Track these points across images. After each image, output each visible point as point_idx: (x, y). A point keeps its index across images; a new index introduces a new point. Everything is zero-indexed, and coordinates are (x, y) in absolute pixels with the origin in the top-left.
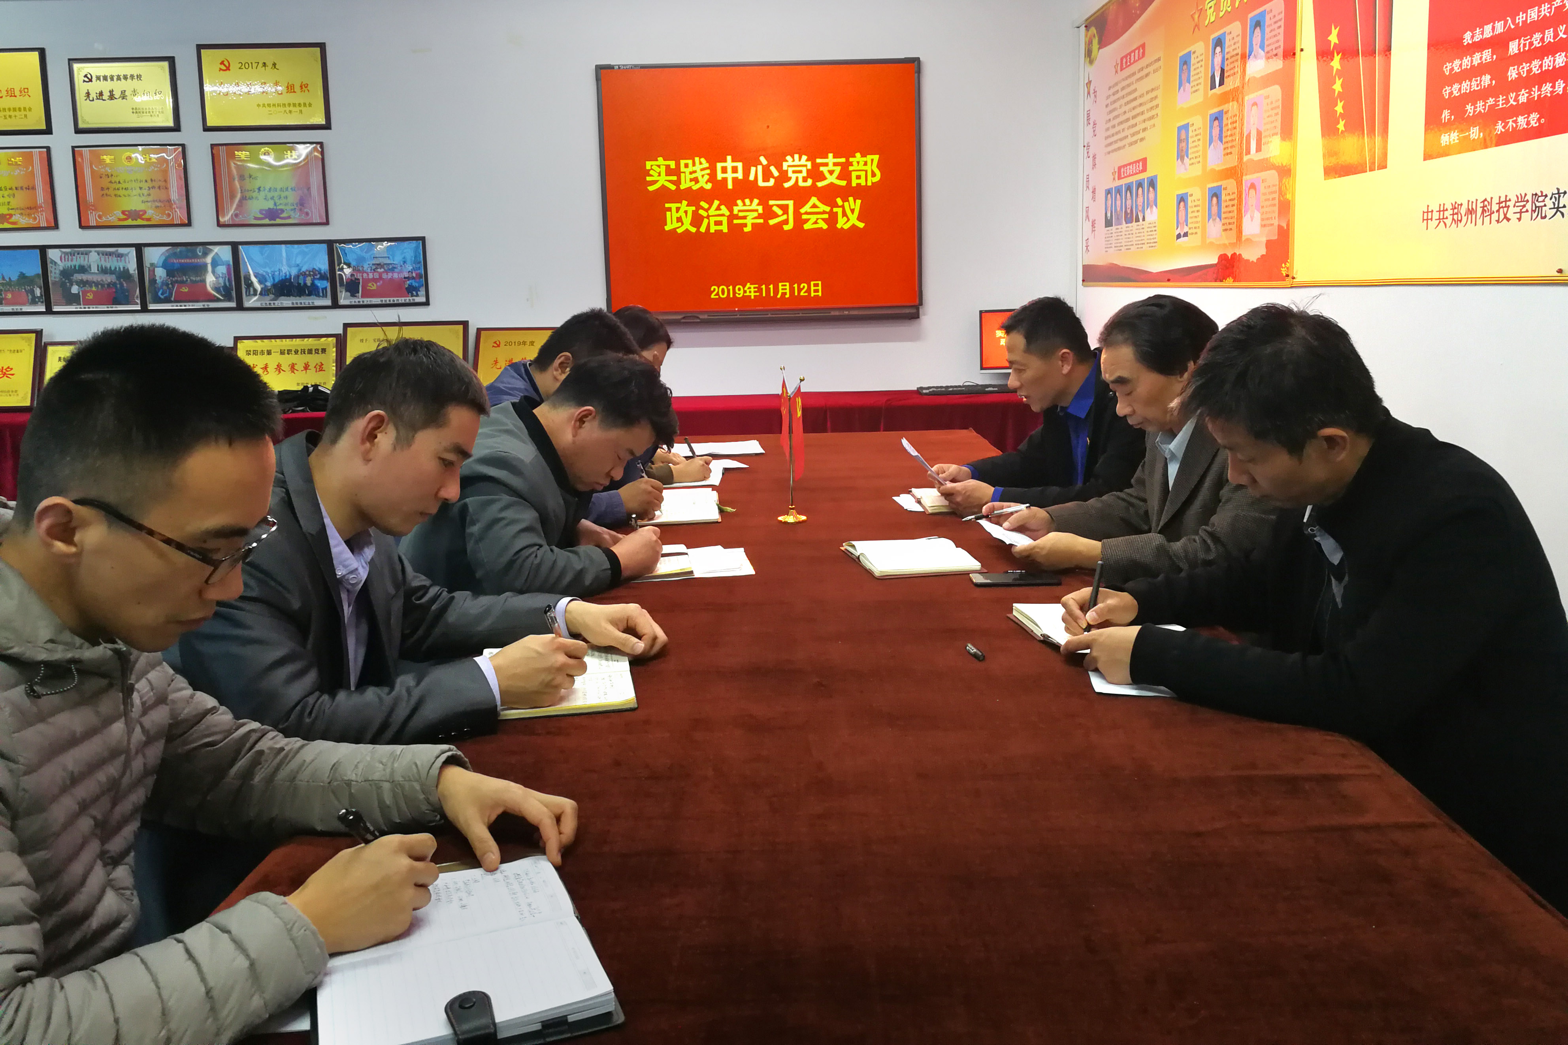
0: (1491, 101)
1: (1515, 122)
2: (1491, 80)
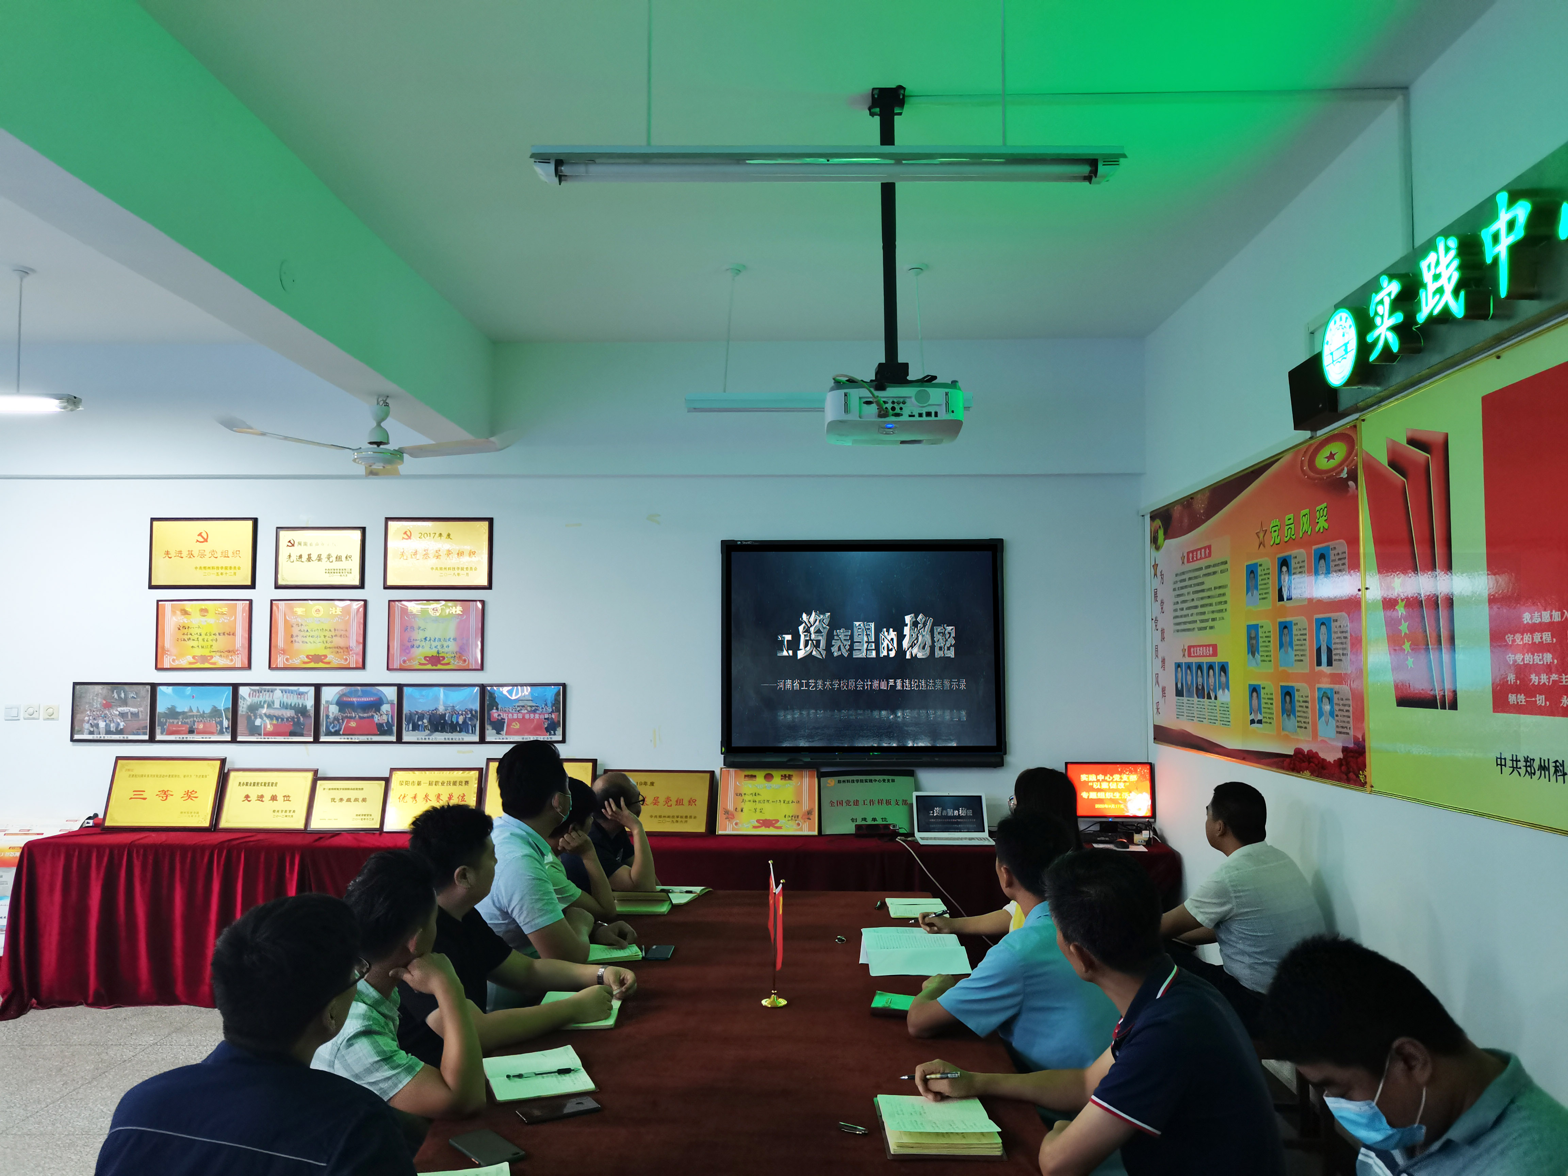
0: (1554, 677)
2: (1553, 658)
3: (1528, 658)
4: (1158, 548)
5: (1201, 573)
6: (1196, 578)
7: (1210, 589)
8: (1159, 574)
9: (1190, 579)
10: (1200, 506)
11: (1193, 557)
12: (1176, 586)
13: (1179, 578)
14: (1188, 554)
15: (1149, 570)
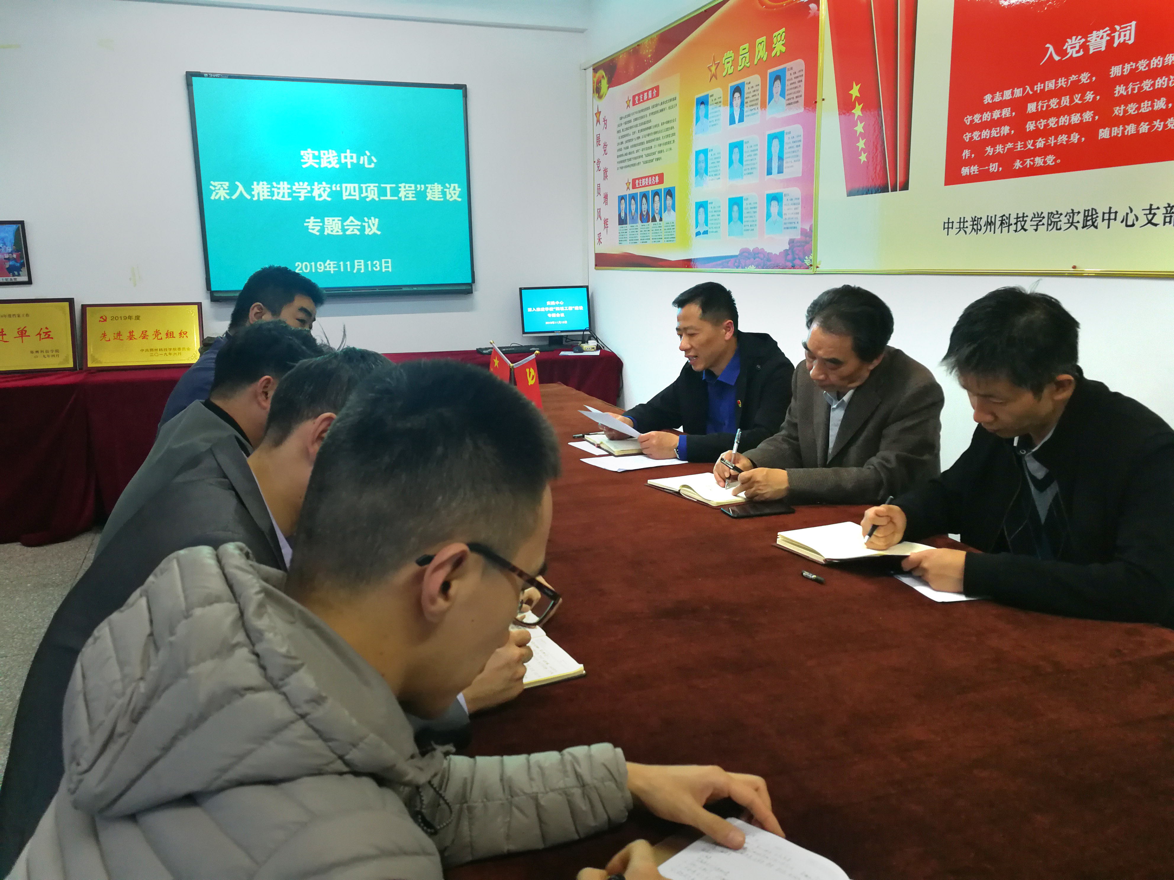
0: (1010, 145)
1: (1033, 161)
2: (1010, 130)
3: (985, 134)
4: (601, 97)
5: (647, 112)
6: (642, 117)
7: (655, 126)
8: (601, 120)
9: (636, 119)
10: (647, 52)
11: (639, 100)
12: (621, 128)
13: (624, 120)
14: (634, 97)
15: (591, 118)
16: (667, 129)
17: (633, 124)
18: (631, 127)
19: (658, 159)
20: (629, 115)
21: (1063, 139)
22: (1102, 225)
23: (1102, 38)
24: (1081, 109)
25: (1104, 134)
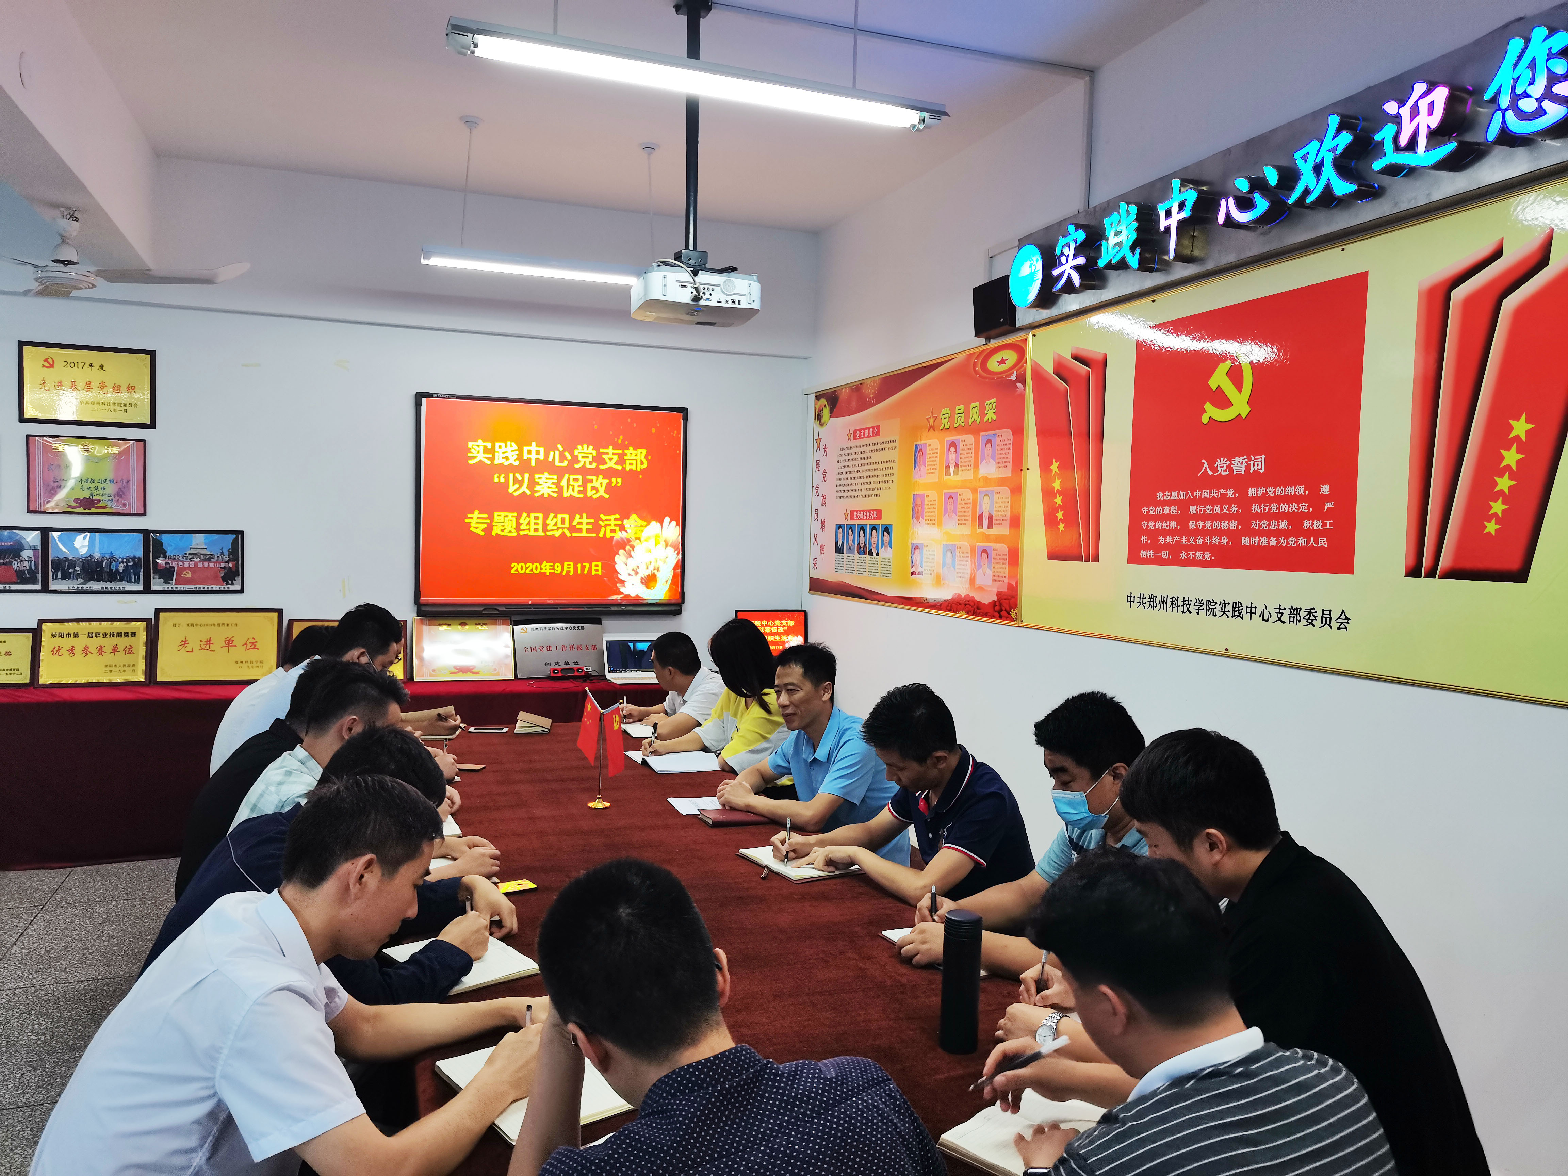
0: (1177, 538)
1: (1195, 554)
2: (1177, 525)
3: (1158, 524)
4: (821, 425)
5: (868, 449)
6: (862, 452)
7: (877, 463)
8: (822, 447)
9: (856, 453)
10: (870, 391)
11: (860, 435)
12: (841, 459)
13: (844, 452)
14: (855, 431)
15: (810, 444)
16: (887, 469)
17: (853, 457)
18: (851, 460)
19: (876, 495)
20: (849, 448)
21: (1216, 540)
22: (1246, 617)
23: (1242, 464)
24: (1229, 517)
25: (1245, 541)
